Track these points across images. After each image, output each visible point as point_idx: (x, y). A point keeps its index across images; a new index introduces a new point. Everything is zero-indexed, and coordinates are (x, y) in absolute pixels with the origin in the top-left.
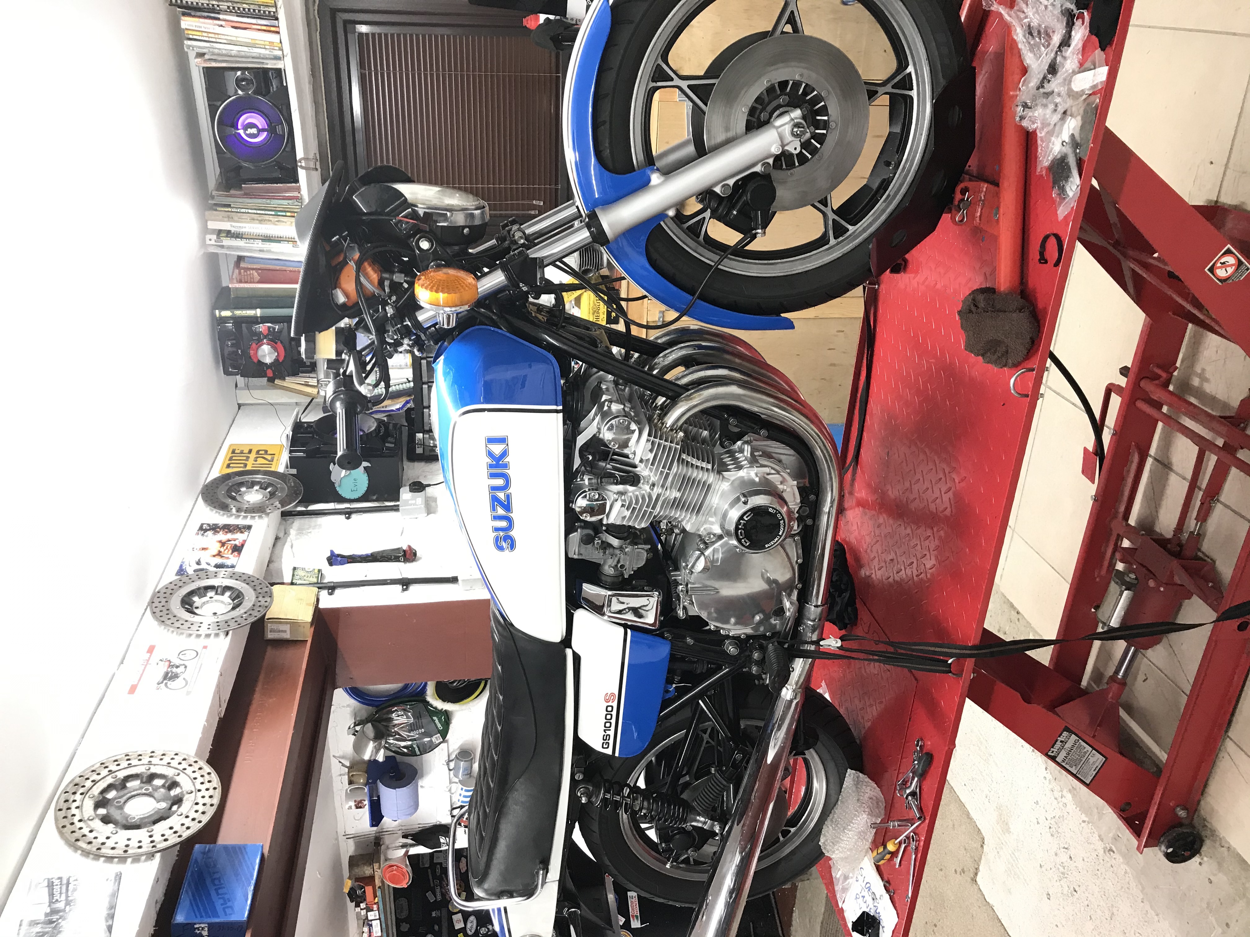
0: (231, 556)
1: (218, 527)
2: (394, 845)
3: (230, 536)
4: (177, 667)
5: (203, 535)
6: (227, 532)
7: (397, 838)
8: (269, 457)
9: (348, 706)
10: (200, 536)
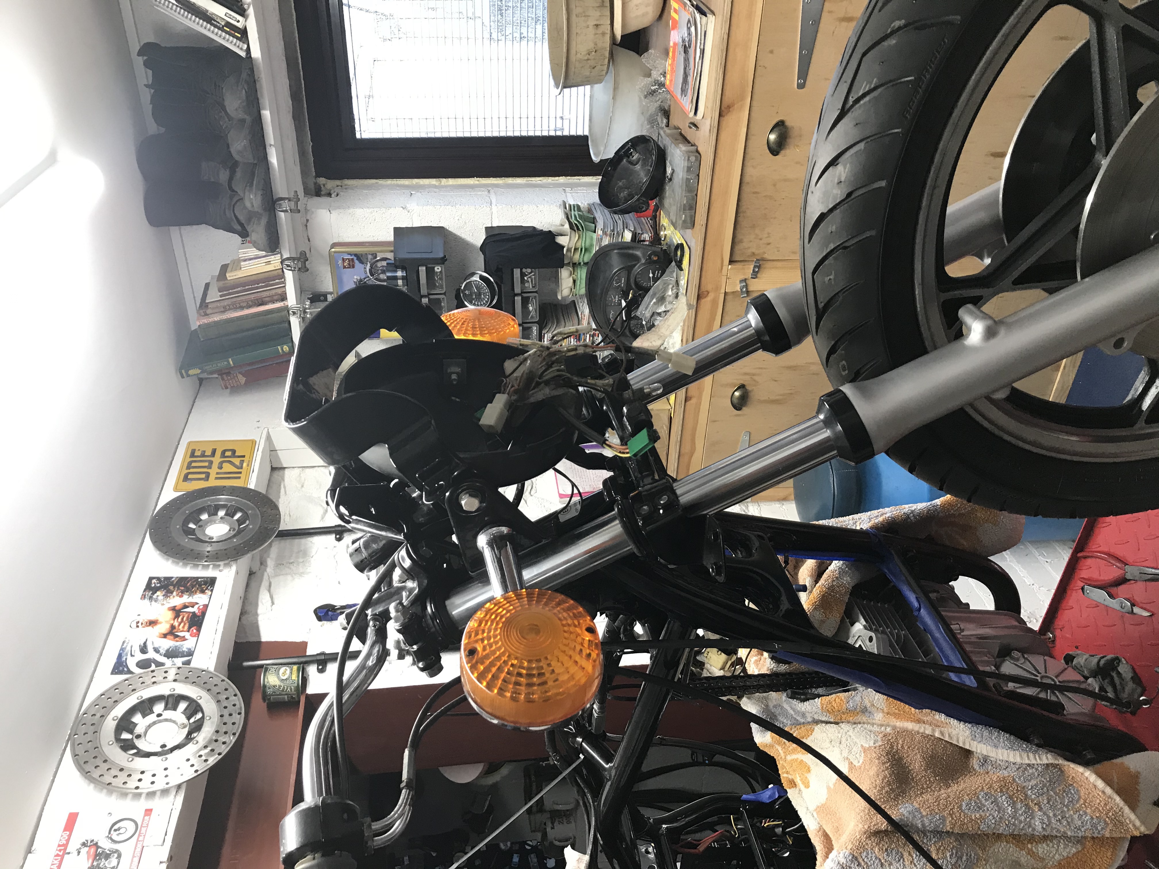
0: (187, 635)
1: (172, 584)
3: (186, 599)
4: (107, 856)
5: (151, 598)
6: (182, 592)
8: (237, 461)
10: (147, 601)
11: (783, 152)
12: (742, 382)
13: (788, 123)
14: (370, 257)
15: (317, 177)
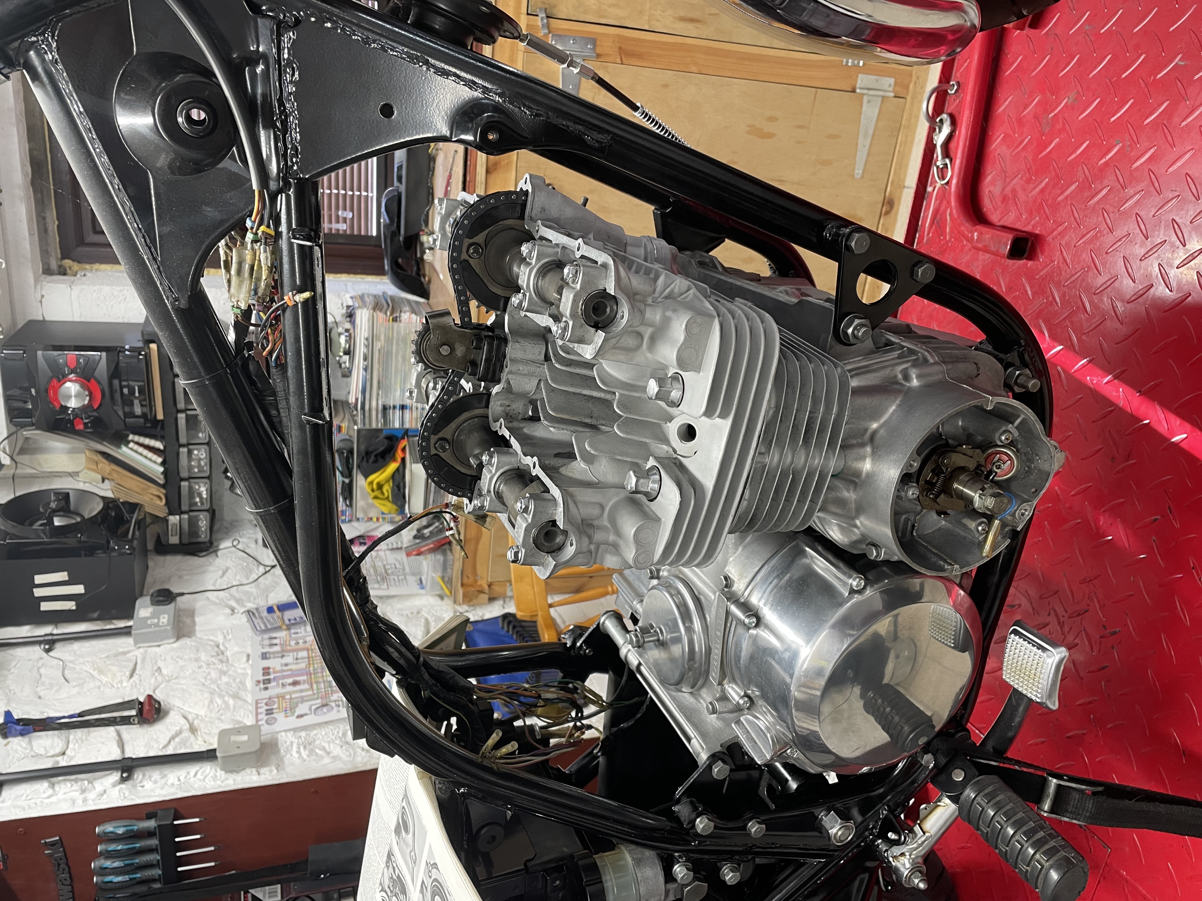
15: (63, 258)
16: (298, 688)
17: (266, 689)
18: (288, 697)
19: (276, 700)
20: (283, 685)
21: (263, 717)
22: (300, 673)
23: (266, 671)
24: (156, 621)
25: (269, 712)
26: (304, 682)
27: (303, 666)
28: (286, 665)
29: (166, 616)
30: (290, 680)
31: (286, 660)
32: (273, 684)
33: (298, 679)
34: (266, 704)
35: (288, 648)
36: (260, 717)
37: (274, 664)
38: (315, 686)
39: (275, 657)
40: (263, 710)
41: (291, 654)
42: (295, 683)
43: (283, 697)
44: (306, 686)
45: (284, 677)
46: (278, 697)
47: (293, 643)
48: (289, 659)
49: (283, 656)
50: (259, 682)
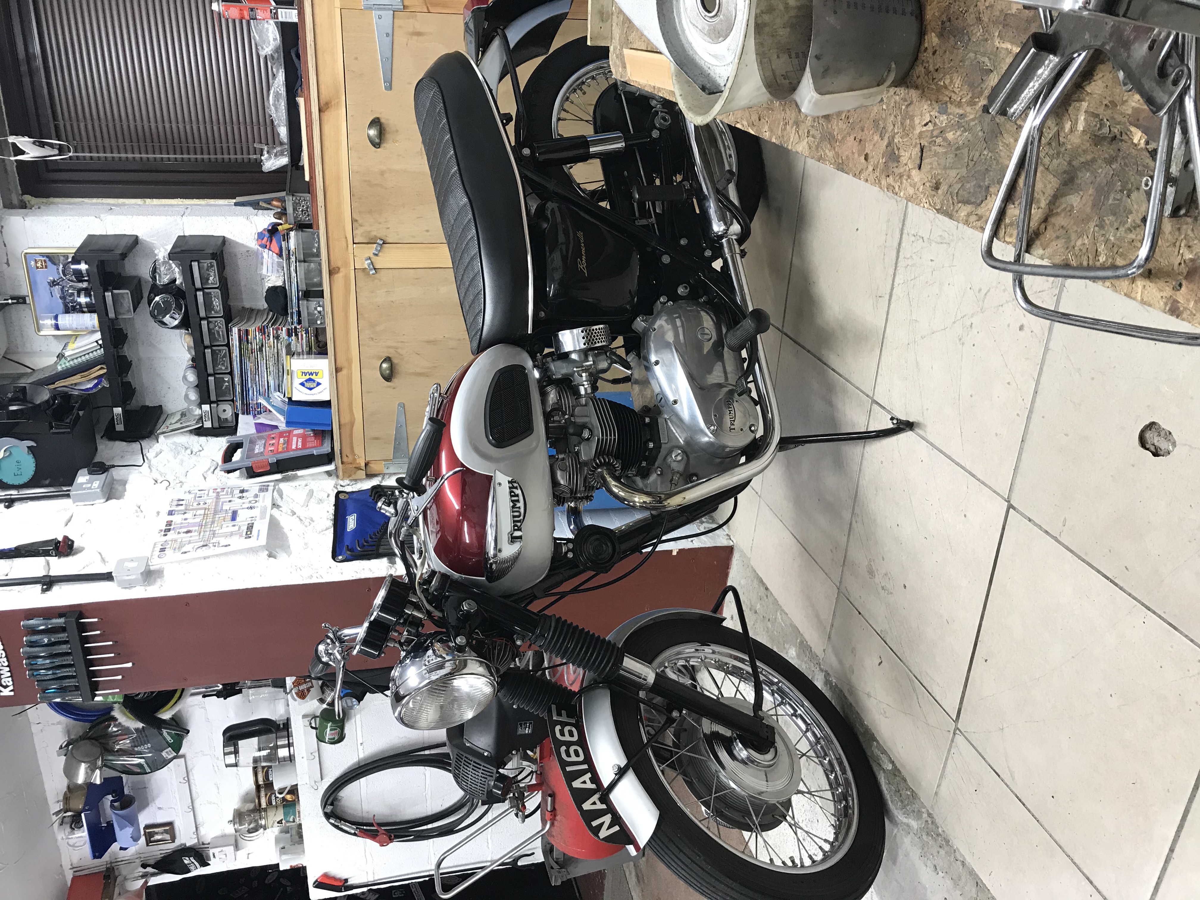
2: (132, 876)
7: (137, 868)
9: (59, 723)
11: (382, 145)
12: (388, 355)
13: (382, 120)
14: (62, 258)
15: (22, 194)
16: (189, 534)
17: (166, 535)
18: (179, 540)
19: (170, 542)
20: (179, 533)
21: (157, 553)
22: (194, 525)
23: (169, 523)
24: (89, 485)
25: (163, 550)
26: (195, 531)
27: (198, 520)
28: (186, 519)
29: (98, 482)
30: (185, 530)
31: (186, 516)
32: (171, 532)
33: (191, 529)
34: (162, 545)
35: (191, 507)
36: (154, 553)
37: (177, 519)
38: (202, 534)
39: (178, 514)
40: (158, 549)
41: (191, 512)
42: (188, 532)
43: (176, 541)
44: (196, 534)
45: (181, 528)
46: (172, 541)
47: (195, 504)
48: (189, 515)
49: (185, 513)
50: (161, 531)
